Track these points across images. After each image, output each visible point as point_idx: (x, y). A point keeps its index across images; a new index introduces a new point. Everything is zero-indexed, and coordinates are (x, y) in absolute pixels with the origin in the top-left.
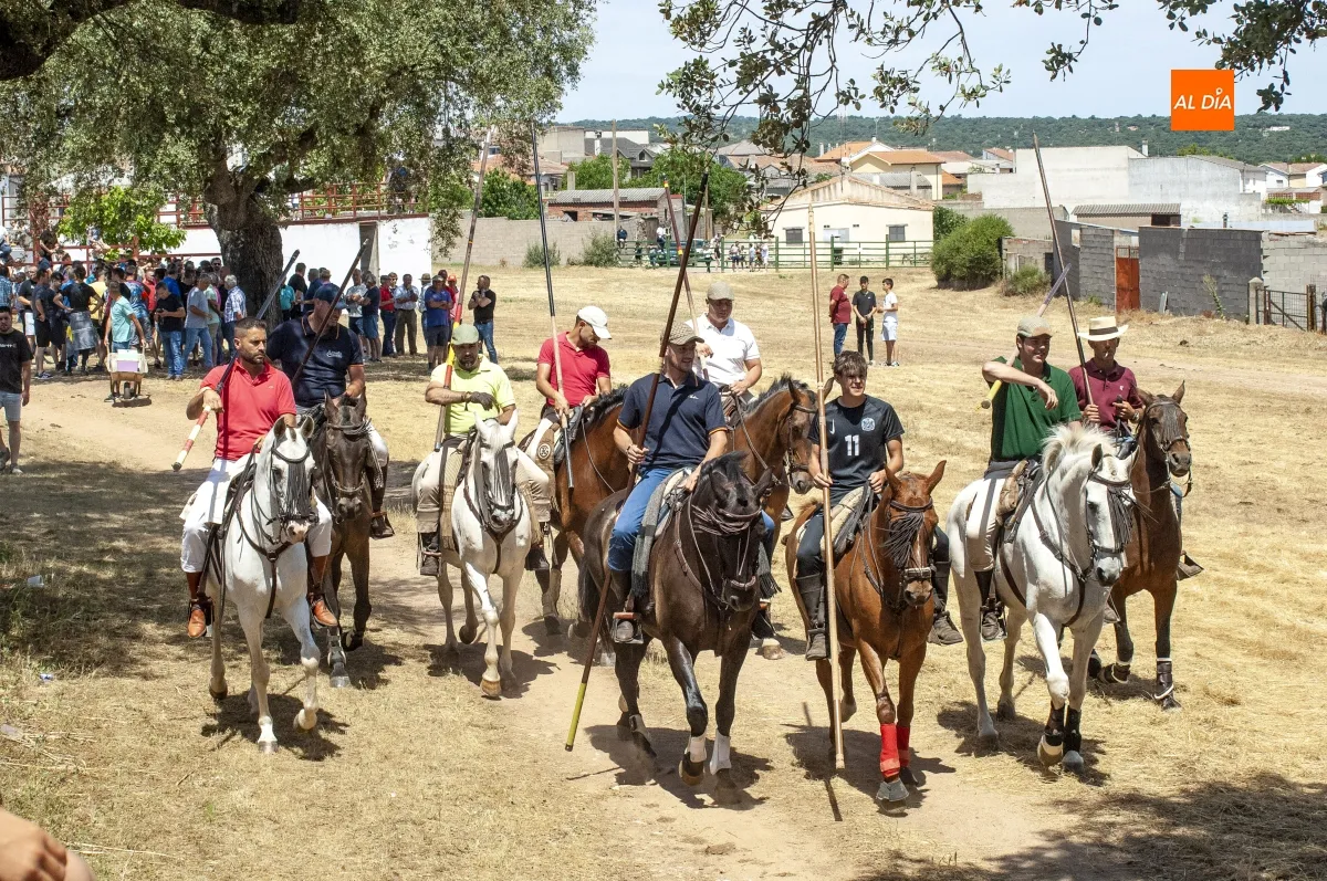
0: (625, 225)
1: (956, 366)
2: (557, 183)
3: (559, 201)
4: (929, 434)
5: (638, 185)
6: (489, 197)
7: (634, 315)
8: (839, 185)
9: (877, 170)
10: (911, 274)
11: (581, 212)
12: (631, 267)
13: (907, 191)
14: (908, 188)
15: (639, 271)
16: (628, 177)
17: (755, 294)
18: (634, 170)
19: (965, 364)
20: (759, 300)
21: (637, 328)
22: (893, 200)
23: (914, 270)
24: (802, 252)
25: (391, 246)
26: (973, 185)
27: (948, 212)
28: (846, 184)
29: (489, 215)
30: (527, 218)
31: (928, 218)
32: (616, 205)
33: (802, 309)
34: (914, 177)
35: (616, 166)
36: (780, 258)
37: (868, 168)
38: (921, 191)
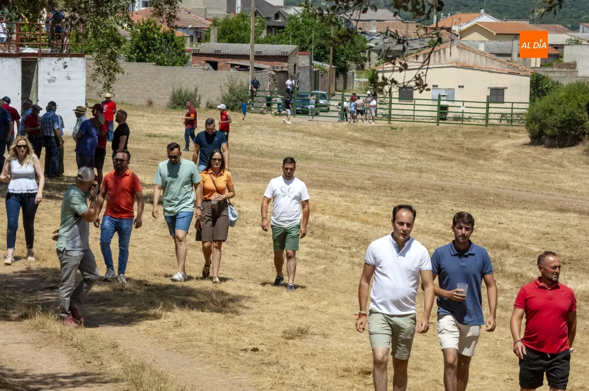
0: (259, 76)
1: (543, 212)
2: (201, 35)
3: (202, 51)
4: (514, 270)
5: (272, 42)
6: (141, 44)
7: (262, 154)
8: (448, 50)
9: (484, 39)
11: (221, 62)
12: (262, 113)
13: (509, 59)
15: (269, 117)
16: (264, 34)
17: (368, 142)
18: (270, 29)
19: (550, 211)
20: (372, 148)
21: (263, 165)
22: (496, 65)
23: (510, 128)
24: (412, 107)
25: (50, 81)
26: (569, 55)
27: (544, 78)
28: (455, 49)
29: (140, 60)
30: (174, 64)
31: (526, 81)
32: (252, 58)
33: (409, 157)
34: (515, 46)
35: (253, 23)
36: (393, 112)
37: (475, 36)
38: (521, 59)
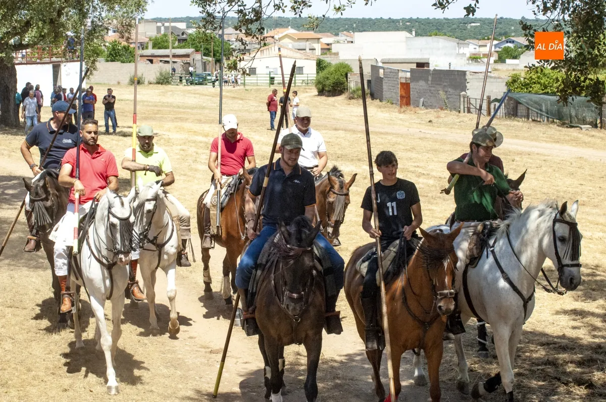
0: (175, 66)
1: (326, 131)
2: (143, 46)
3: (144, 54)
5: (181, 48)
6: (112, 52)
7: (179, 107)
8: (273, 48)
9: (291, 41)
10: (305, 89)
11: (154, 59)
12: (177, 85)
14: (305, 50)
15: (181, 87)
16: (177, 44)
17: (234, 98)
18: (179, 41)
19: (330, 130)
20: (236, 101)
21: (180, 113)
22: (298, 55)
23: (307, 87)
24: (256, 79)
25: (67, 75)
26: (335, 48)
27: (323, 61)
28: (276, 47)
29: (112, 61)
30: (130, 62)
31: (314, 63)
32: (171, 56)
33: (256, 105)
34: (307, 45)
35: (170, 38)
36: (246, 81)
37: (286, 40)
38: (311, 51)
